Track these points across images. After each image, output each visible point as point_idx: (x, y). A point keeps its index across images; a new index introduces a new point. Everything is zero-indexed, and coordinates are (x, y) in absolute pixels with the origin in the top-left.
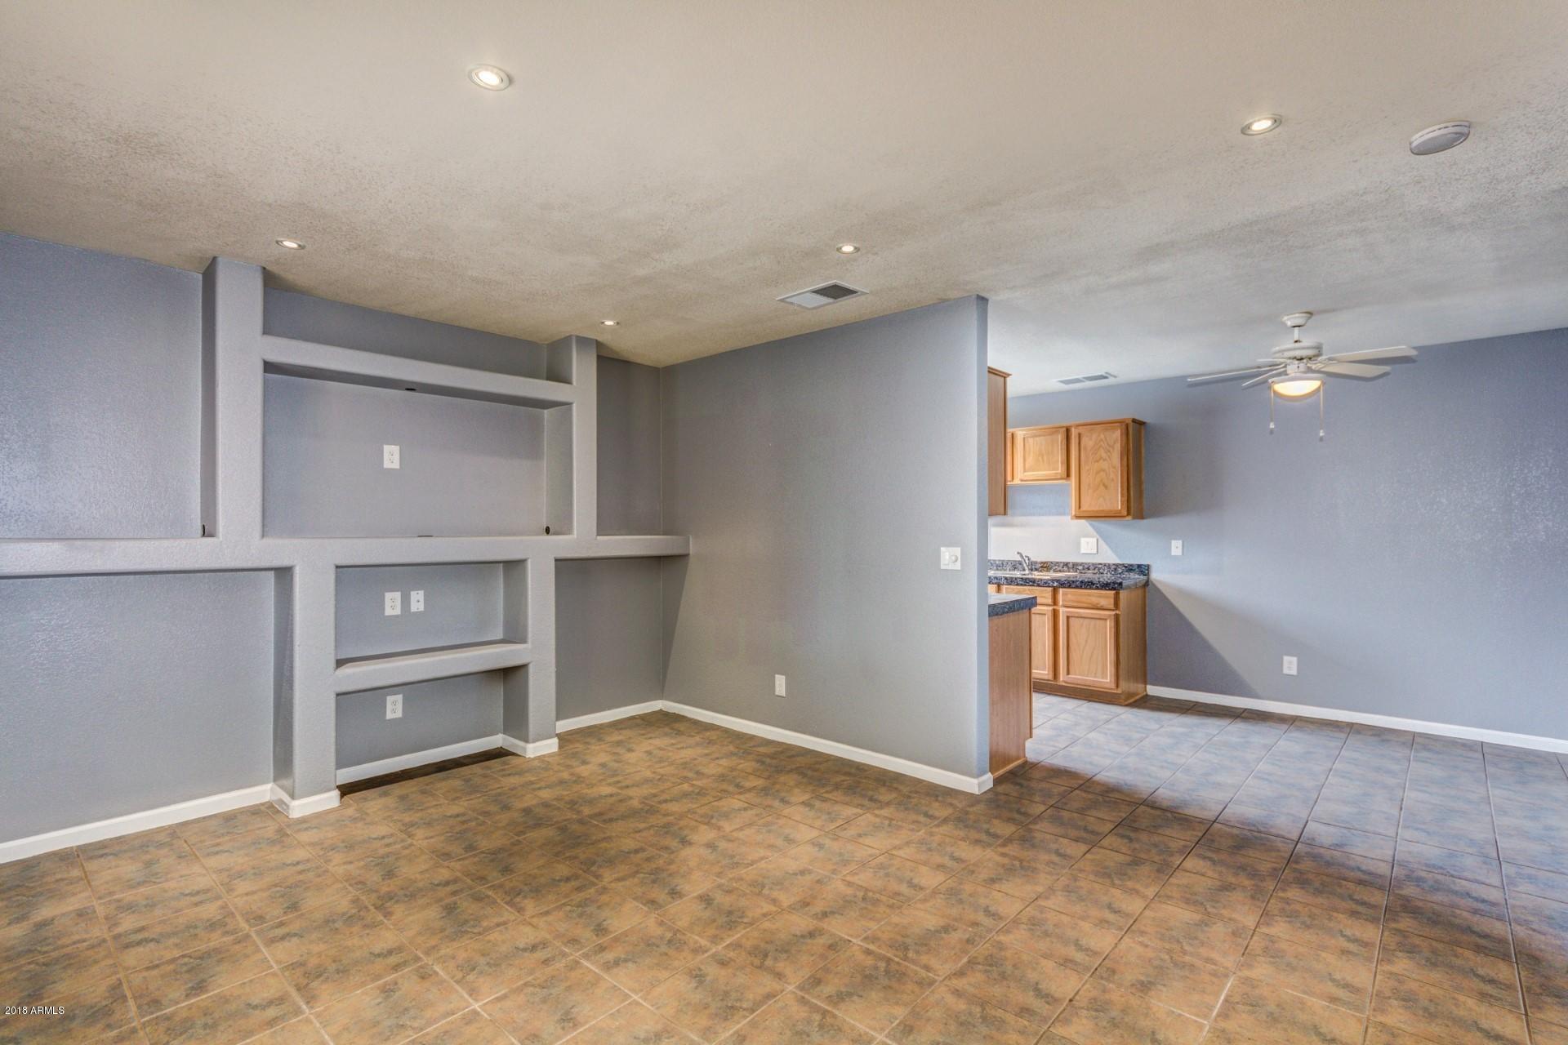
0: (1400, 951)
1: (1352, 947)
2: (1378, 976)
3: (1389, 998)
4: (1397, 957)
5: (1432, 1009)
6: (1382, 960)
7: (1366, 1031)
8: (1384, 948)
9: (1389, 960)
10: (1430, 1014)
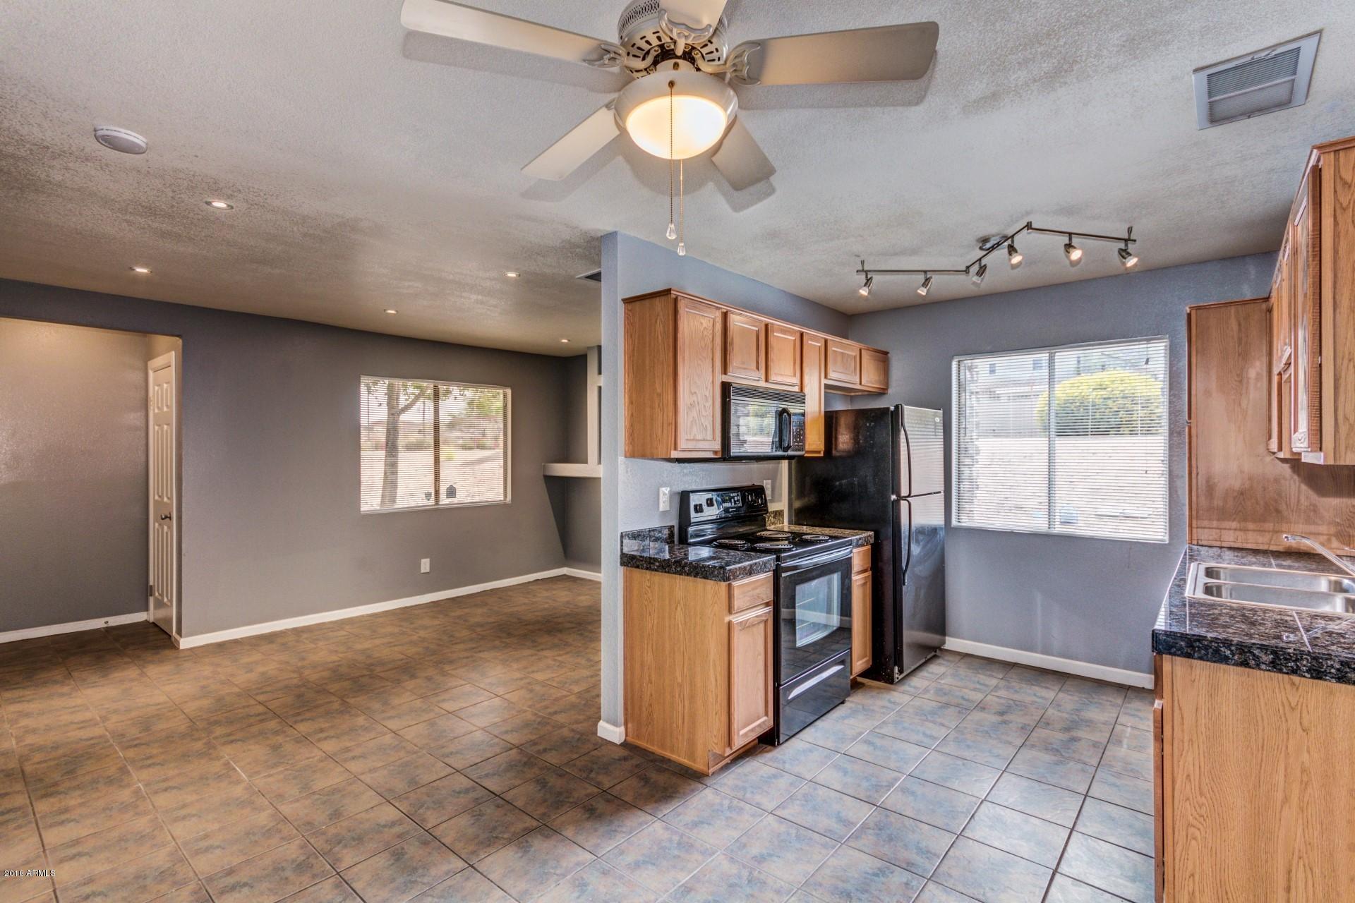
0: (169, 868)
1: (203, 844)
2: (170, 837)
3: (153, 831)
4: (168, 861)
5: (123, 843)
6: (176, 851)
7: (153, 805)
8: (182, 860)
9: (172, 854)
10: (123, 840)
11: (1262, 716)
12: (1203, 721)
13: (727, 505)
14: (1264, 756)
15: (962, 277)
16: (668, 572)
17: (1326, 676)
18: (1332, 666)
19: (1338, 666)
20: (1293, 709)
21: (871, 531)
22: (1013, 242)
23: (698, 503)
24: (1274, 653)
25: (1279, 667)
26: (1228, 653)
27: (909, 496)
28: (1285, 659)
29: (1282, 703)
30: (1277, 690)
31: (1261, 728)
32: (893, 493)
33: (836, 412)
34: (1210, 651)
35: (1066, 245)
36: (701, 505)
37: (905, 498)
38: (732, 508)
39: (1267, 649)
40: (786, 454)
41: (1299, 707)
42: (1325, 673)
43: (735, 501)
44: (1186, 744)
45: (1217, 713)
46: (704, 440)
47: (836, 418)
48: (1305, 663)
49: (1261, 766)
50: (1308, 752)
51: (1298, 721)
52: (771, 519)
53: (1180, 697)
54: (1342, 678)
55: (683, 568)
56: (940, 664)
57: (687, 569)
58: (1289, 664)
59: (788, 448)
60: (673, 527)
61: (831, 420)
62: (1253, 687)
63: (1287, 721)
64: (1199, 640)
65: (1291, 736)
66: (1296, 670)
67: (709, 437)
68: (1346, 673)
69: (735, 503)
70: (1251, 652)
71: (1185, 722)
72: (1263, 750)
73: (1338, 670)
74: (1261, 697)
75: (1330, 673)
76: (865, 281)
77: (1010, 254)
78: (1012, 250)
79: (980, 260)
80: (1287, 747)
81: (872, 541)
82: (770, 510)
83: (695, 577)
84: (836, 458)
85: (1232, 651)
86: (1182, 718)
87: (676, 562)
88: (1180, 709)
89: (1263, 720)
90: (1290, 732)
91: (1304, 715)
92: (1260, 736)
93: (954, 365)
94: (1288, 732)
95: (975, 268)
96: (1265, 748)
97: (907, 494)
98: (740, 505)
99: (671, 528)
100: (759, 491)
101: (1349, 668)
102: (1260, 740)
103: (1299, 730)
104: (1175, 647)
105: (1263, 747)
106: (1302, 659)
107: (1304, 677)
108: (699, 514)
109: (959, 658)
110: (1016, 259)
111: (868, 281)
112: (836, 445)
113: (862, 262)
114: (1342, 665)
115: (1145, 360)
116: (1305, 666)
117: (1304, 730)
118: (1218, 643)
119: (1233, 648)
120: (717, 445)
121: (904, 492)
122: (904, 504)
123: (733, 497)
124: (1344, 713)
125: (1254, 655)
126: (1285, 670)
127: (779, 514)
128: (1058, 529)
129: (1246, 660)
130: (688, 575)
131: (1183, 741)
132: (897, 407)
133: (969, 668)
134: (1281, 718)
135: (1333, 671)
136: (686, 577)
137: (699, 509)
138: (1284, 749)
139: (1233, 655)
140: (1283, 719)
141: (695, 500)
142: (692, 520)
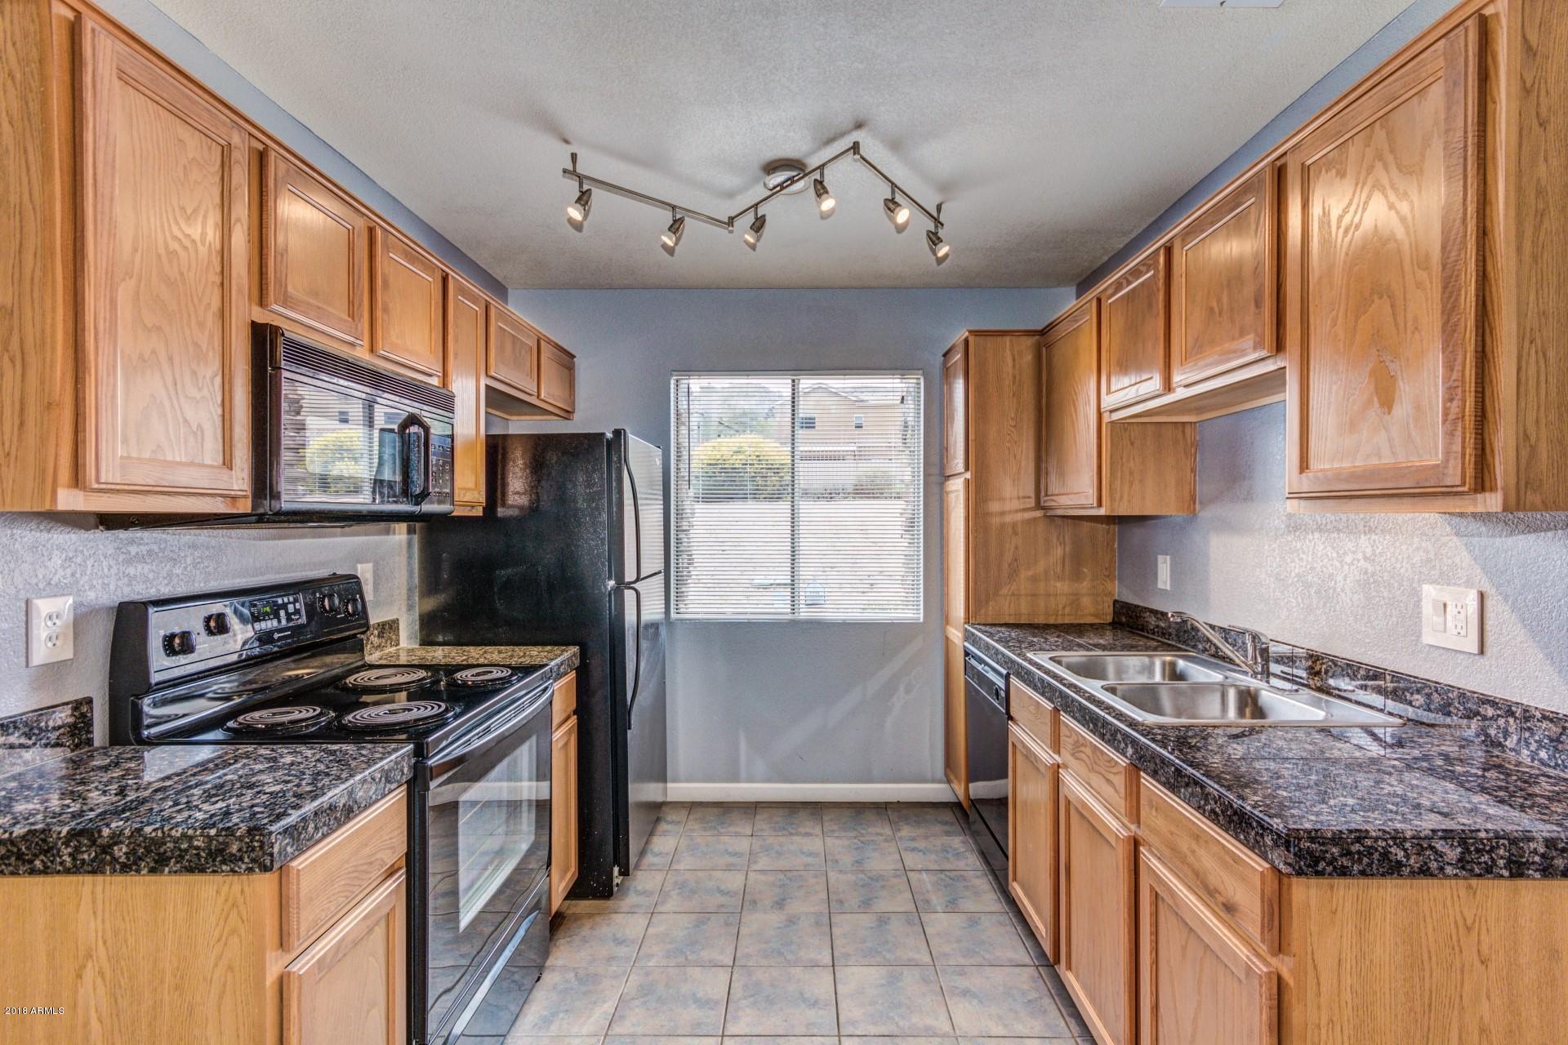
11: (1429, 952)
12: (1349, 981)
13: (269, 624)
14: (1432, 1018)
15: (722, 232)
16: (45, 871)
17: (1528, 869)
18: (1535, 852)
19: (1542, 850)
20: (1469, 929)
21: (574, 644)
22: (822, 175)
23: (177, 630)
24: (1463, 842)
25: (1469, 867)
26: (1401, 854)
27: (638, 579)
28: (1478, 851)
29: (1456, 922)
30: (1449, 903)
31: (1427, 974)
32: (610, 578)
33: (505, 437)
34: (1376, 856)
35: (886, 200)
36: (185, 636)
37: (629, 586)
38: (280, 631)
39: (1453, 838)
40: (416, 509)
41: (1477, 924)
42: (1528, 865)
43: (288, 616)
44: (1324, 1031)
45: (1368, 963)
46: (192, 464)
47: (504, 449)
48: (1501, 852)
49: (1428, 1038)
50: (1488, 998)
51: (1475, 950)
52: (375, 640)
53: (1315, 946)
54: (1547, 871)
55: (106, 849)
56: (665, 833)
57: (121, 851)
58: (1483, 860)
59: (424, 495)
60: (89, 701)
61: (496, 451)
62: (1417, 903)
63: (1461, 951)
64: (1358, 840)
65: (1466, 976)
66: (1492, 867)
67: (211, 451)
68: (1553, 858)
69: (289, 619)
70: (1432, 848)
71: (1323, 989)
72: (1430, 1011)
73: (1543, 856)
74: (1428, 920)
75: (1533, 863)
76: (578, 194)
77: (819, 195)
78: (821, 189)
79: (756, 206)
80: (1461, 997)
81: (577, 662)
82: (373, 621)
83: (152, 871)
84: (506, 521)
85: (1405, 850)
86: (1319, 984)
87: (74, 834)
88: (1315, 967)
89: (1430, 958)
90: (1466, 970)
91: (1482, 937)
92: (1427, 988)
93: (673, 382)
94: (1462, 972)
95: (750, 218)
96: (1433, 1007)
97: (634, 578)
98: (304, 620)
99: (81, 707)
100: (349, 587)
101: (1556, 849)
102: (1427, 994)
103: (1477, 963)
104: (1324, 859)
105: (1430, 1005)
106: (1498, 847)
107: (1502, 876)
108: (182, 659)
109: (684, 813)
110: (828, 204)
111: (583, 199)
112: (504, 494)
113: (574, 157)
114: (1547, 847)
115: (900, 398)
116: (1502, 858)
117: (1482, 962)
118: (1385, 840)
119: (1408, 845)
120: (240, 480)
121: (630, 575)
122: (629, 595)
123: (284, 606)
124: (1531, 921)
125: (1436, 852)
126: (1477, 871)
127: (389, 628)
128: (804, 614)
129: (1426, 863)
130: (125, 868)
131: (1319, 1027)
132: (618, 433)
133: (705, 829)
134: (1453, 949)
135: (1537, 859)
136: (120, 879)
137: (179, 644)
138: (1458, 999)
139: (1408, 857)
140: (1457, 948)
141: (160, 624)
142: (155, 678)
